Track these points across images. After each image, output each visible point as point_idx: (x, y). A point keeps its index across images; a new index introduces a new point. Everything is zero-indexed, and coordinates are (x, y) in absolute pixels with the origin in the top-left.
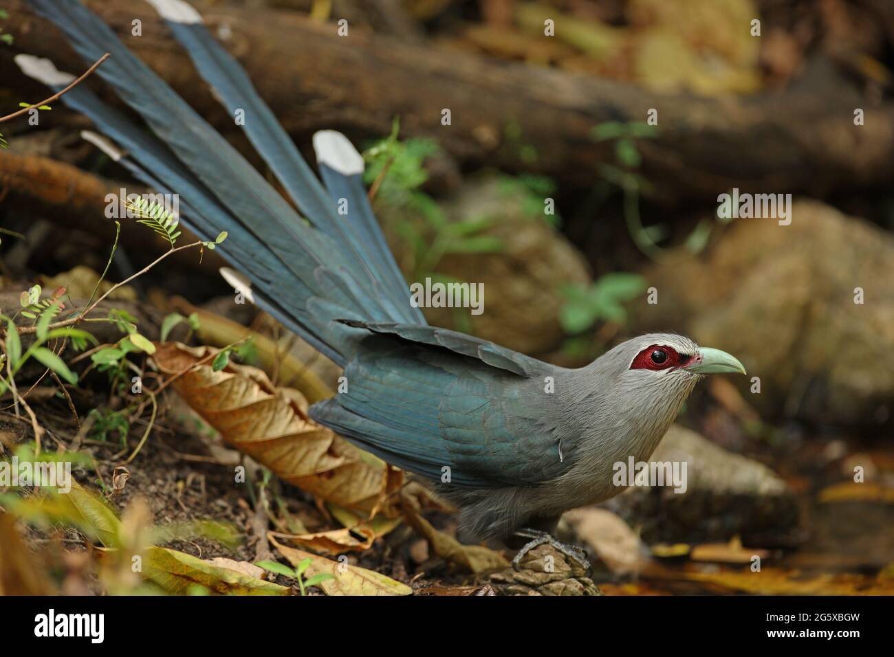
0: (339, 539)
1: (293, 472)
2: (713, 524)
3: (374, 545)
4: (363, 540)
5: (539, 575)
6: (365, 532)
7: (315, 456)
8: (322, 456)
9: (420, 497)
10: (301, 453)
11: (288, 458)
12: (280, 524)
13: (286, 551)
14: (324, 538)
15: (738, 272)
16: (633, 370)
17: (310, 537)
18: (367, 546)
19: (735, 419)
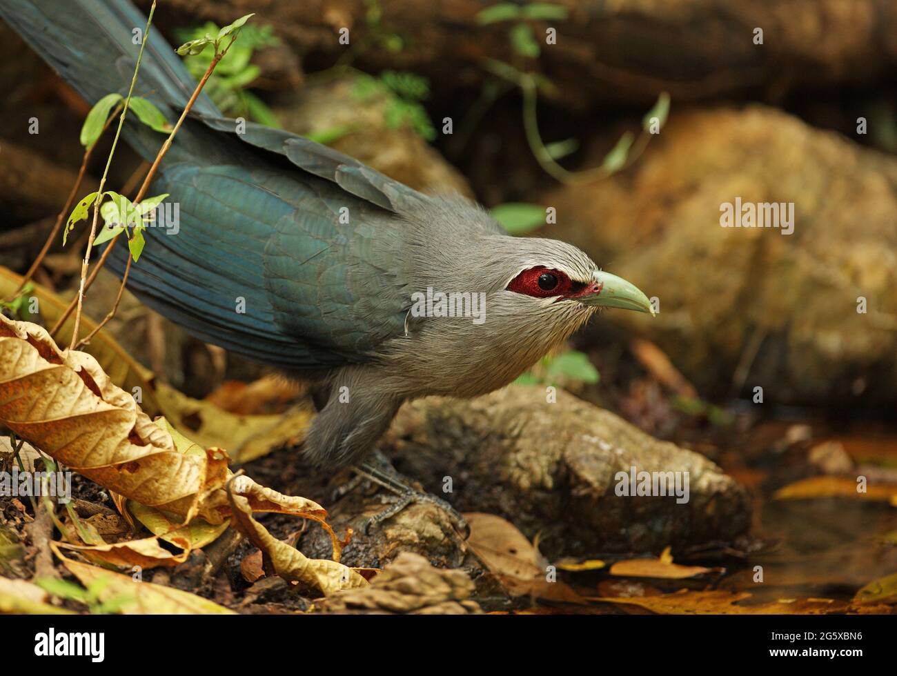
0: (145, 550)
1: (84, 463)
2: (638, 530)
3: (191, 558)
4: (176, 551)
5: (408, 598)
6: (178, 541)
7: (113, 443)
8: (121, 444)
9: (251, 496)
10: (95, 438)
11: (77, 445)
12: (68, 531)
13: (75, 567)
14: (125, 548)
15: (669, 201)
16: (509, 293)
17: (107, 547)
18: (182, 559)
19: (666, 391)
